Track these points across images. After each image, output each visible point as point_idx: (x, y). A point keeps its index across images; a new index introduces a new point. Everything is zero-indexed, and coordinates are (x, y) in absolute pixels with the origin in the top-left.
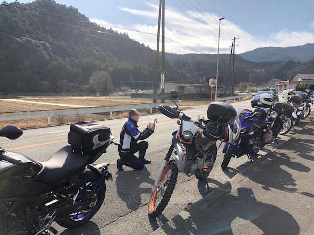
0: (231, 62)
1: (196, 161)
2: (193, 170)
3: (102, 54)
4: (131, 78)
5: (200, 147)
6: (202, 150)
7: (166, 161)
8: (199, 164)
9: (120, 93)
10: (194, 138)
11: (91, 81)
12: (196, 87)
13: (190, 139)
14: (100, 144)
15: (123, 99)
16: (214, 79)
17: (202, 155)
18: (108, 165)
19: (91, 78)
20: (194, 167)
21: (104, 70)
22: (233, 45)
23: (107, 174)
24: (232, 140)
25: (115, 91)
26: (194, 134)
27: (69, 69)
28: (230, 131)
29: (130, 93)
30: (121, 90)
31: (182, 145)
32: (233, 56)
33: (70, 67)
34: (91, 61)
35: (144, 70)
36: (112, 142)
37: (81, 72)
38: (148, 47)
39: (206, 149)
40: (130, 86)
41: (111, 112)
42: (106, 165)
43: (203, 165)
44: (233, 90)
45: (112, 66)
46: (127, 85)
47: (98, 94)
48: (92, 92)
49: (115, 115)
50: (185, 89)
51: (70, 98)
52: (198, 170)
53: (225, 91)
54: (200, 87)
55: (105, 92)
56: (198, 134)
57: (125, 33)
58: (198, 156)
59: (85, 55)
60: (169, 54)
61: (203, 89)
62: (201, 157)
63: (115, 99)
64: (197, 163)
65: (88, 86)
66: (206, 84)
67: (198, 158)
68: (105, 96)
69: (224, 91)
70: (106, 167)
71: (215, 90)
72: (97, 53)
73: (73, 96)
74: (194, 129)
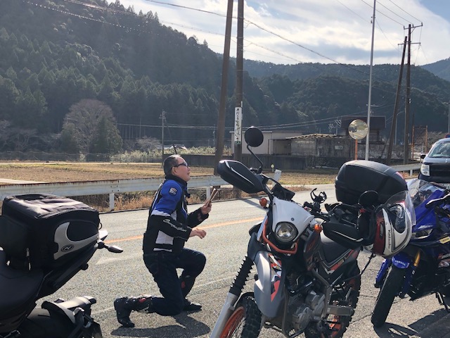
0: (404, 84)
1: (307, 299)
2: (299, 321)
3: (95, 60)
4: (164, 118)
5: (318, 265)
6: (322, 273)
7: (233, 296)
8: (315, 308)
9: (137, 154)
10: (301, 242)
11: (66, 125)
12: (319, 141)
13: (291, 242)
14: (72, 247)
15: (141, 167)
16: (361, 122)
17: (323, 285)
18: (93, 301)
19: (68, 117)
20: (302, 316)
21: (99, 98)
22: (408, 41)
23: (89, 324)
24: (394, 248)
25: (125, 149)
26: (300, 232)
27: (16, 95)
28: (388, 226)
29: (160, 154)
30: (137, 147)
31: (272, 257)
32: (407, 71)
33: (17, 91)
34: (69, 77)
35: (195, 100)
36: (102, 246)
37: (43, 101)
38: (205, 46)
39: (332, 272)
40: (159, 137)
41: (112, 197)
42: (87, 302)
43: (323, 310)
44: (408, 151)
45: (117, 89)
46: (154, 134)
47: (83, 156)
48: (67, 150)
49: (120, 204)
50: (293, 145)
51: (14, 164)
52: (312, 323)
53: (390, 152)
54: (328, 141)
55: (100, 151)
56: (311, 233)
57: (150, 13)
58: (312, 288)
59: (54, 63)
60: (254, 63)
61: (337, 148)
62: (320, 290)
63: (123, 166)
64: (309, 305)
65: (59, 135)
66: (344, 134)
67: (313, 293)
68: (101, 159)
69: (386, 151)
70: (87, 308)
71: (364, 149)
72: (84, 59)
73: (23, 159)
74: (303, 219)
